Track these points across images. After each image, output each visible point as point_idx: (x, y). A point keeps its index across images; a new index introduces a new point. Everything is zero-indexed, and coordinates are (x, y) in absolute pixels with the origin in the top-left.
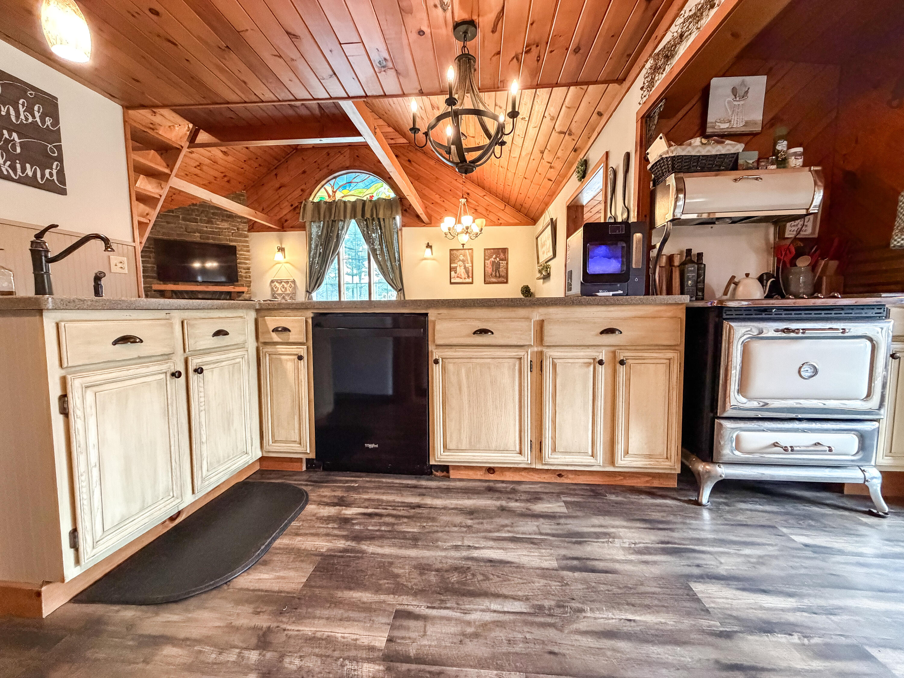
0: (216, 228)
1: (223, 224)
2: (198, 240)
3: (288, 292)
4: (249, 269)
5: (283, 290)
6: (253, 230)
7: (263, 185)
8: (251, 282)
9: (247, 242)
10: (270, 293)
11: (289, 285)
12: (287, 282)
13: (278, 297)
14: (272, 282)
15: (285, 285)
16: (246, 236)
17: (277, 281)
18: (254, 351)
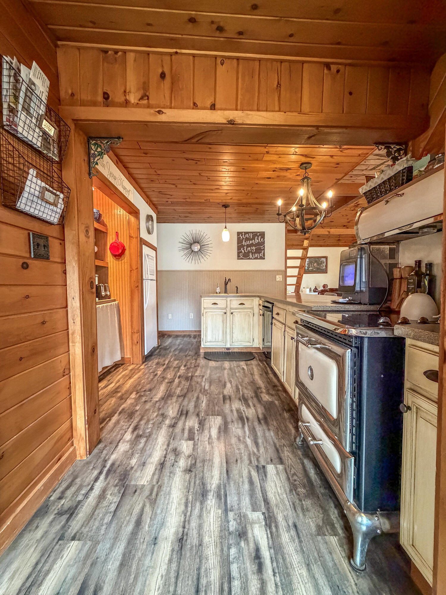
18: (258, 311)
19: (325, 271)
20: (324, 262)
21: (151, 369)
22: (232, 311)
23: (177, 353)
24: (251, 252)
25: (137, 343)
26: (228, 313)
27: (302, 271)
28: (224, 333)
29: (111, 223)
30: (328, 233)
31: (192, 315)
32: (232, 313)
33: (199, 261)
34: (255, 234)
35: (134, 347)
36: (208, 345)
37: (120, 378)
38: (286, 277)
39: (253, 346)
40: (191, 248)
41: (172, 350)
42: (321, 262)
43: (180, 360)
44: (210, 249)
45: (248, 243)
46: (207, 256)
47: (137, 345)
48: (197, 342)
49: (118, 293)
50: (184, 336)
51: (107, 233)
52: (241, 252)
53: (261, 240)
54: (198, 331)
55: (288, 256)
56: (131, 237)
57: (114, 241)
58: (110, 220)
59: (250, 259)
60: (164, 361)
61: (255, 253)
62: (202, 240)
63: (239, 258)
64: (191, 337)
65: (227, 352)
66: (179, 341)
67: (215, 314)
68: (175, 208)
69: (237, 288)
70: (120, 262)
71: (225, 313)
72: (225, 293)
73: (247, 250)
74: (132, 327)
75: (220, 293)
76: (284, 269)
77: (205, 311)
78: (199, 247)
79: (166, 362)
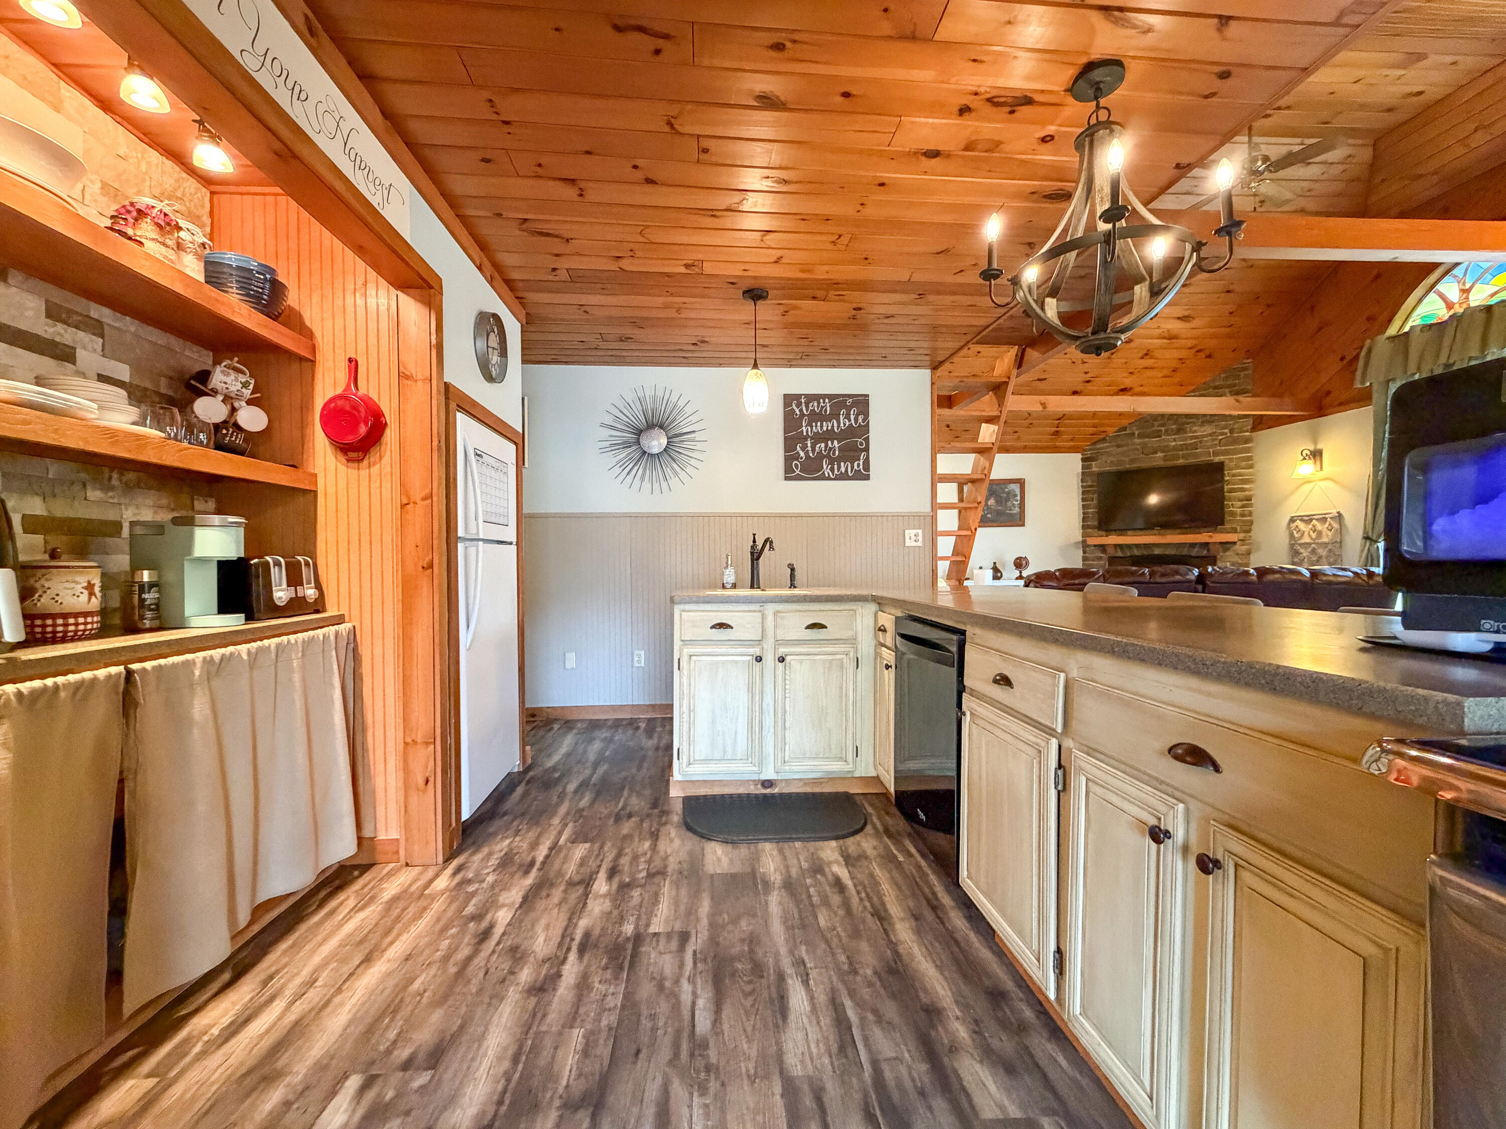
0: (1192, 438)
1: (1203, 429)
2: (1160, 463)
3: (1325, 540)
4: (1249, 499)
5: (1314, 535)
6: (1260, 427)
7: (1284, 336)
8: (1251, 523)
9: (1248, 450)
10: (1287, 541)
11: (1327, 525)
12: (1323, 520)
13: (1302, 551)
14: (1292, 520)
15: (1319, 526)
16: (1248, 440)
17: (1302, 518)
18: (872, 650)
19: (1018, 520)
20: (1016, 496)
21: (473, 894)
22: (782, 651)
23: (584, 802)
24: (828, 456)
25: (427, 782)
26: (769, 659)
27: (974, 518)
28: (755, 729)
29: (328, 324)
30: (1040, 408)
31: (640, 658)
32: (782, 660)
33: (664, 484)
34: (840, 402)
35: (414, 799)
36: (698, 772)
37: (325, 963)
38: (934, 535)
39: (857, 774)
40: (638, 442)
41: (571, 787)
42: (1008, 493)
43: (592, 841)
44: (699, 446)
45: (817, 428)
46: (689, 469)
47: (425, 791)
48: (657, 749)
49: (355, 590)
50: (617, 724)
51: (313, 362)
52: (797, 457)
53: (856, 420)
54: (661, 706)
55: (940, 470)
56: (403, 376)
57: (339, 391)
58: (327, 315)
59: (823, 478)
60: (534, 846)
61: (840, 459)
62: (674, 420)
63: (789, 474)
64: (638, 728)
65: (765, 795)
66: (597, 746)
67: (723, 662)
68: (584, 299)
69: (793, 570)
70: (364, 473)
71: (759, 659)
72: (752, 587)
73: (813, 450)
74: (406, 719)
75: (734, 586)
76: (928, 509)
77: (687, 651)
78: (664, 441)
79: (541, 853)
